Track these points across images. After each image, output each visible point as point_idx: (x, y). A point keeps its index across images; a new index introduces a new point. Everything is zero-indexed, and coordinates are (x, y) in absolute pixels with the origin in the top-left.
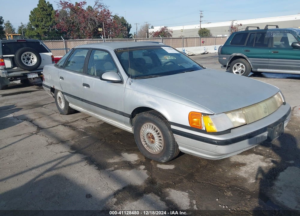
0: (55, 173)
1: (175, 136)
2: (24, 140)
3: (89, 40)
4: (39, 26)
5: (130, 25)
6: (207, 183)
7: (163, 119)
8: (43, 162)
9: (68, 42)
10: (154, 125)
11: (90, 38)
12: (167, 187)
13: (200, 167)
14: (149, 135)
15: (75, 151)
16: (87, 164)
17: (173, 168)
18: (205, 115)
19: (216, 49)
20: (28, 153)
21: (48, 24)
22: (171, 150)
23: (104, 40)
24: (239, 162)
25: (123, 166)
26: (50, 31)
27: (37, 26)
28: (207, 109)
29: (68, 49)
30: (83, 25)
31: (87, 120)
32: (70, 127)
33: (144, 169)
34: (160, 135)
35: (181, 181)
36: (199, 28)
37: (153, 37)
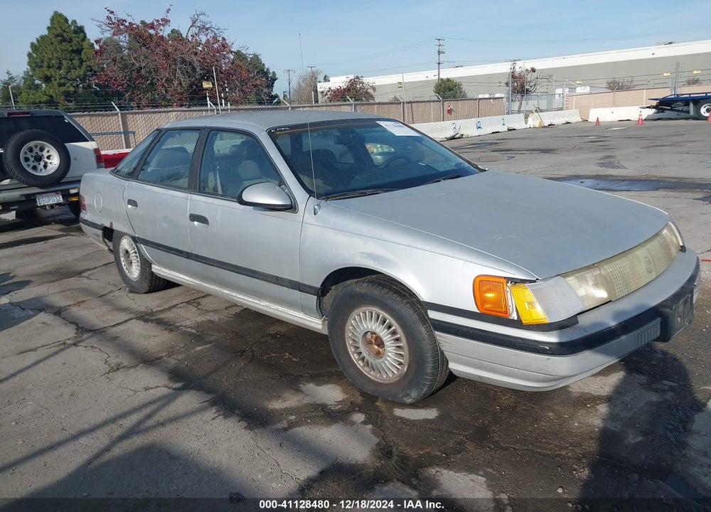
0: (138, 442)
1: (440, 336)
2: (46, 362)
3: (179, 111)
4: (53, 79)
5: (274, 73)
6: (526, 450)
7: (405, 296)
8: (103, 416)
9: (129, 117)
10: (381, 312)
11: (181, 106)
12: (431, 465)
13: (501, 409)
14: (369, 336)
15: (183, 383)
16: (217, 415)
17: (434, 417)
18: (515, 282)
19: (479, 127)
20: (62, 395)
21: (74, 74)
22: (429, 371)
23: (218, 110)
24: (591, 394)
25: (310, 418)
26: (81, 90)
27: (47, 79)
28: (518, 269)
29: (129, 133)
30: (165, 74)
31: (199, 304)
32: (160, 322)
33: (365, 423)
34: (399, 336)
35: (460, 448)
36: (437, 77)
37: (331, 101)
